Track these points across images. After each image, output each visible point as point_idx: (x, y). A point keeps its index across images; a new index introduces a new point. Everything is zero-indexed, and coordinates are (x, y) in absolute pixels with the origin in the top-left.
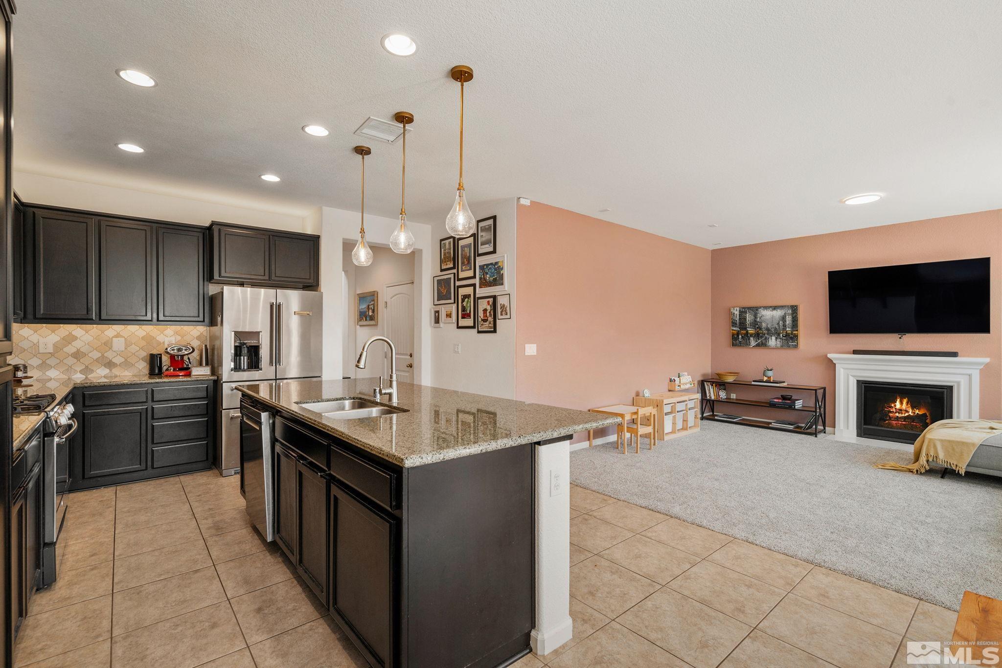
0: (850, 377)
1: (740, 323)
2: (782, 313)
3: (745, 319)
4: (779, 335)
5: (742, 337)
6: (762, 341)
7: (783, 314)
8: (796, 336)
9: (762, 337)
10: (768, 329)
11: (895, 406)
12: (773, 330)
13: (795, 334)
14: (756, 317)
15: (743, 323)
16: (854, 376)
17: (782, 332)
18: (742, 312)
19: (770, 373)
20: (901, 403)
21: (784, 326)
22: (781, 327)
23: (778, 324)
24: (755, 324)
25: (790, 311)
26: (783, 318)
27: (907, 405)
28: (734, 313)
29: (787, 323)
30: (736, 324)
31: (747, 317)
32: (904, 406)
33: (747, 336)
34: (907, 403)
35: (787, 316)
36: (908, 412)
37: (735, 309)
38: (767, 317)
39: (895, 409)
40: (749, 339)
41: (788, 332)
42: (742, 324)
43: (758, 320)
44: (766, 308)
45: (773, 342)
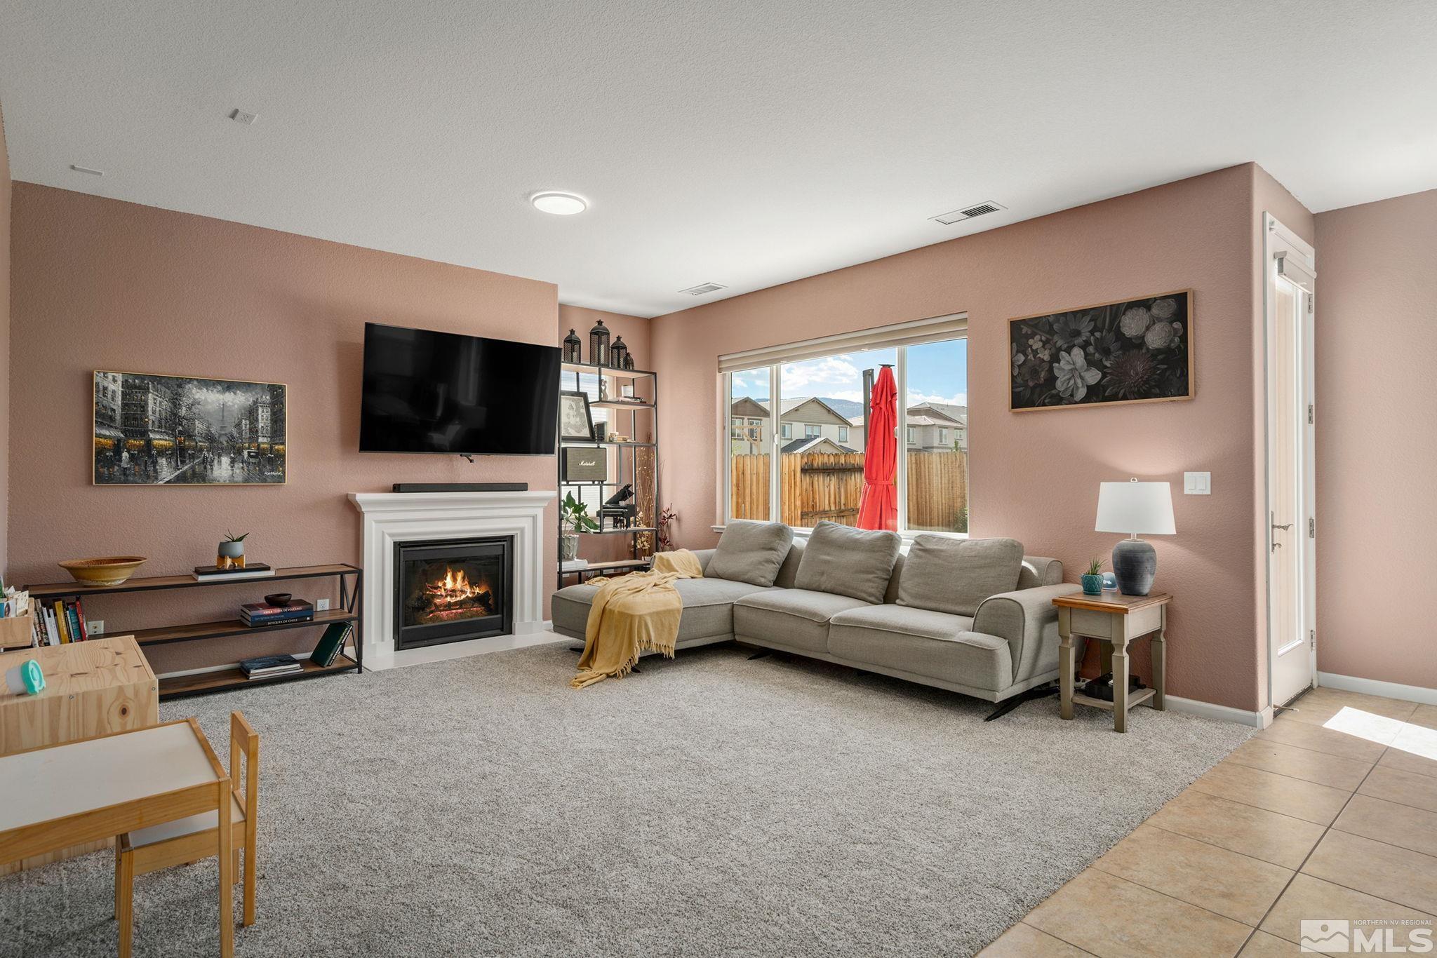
0: (387, 536)
1: (126, 418)
2: (247, 399)
3: (143, 408)
4: (239, 452)
5: (132, 458)
6: (193, 468)
7: (251, 402)
8: (281, 456)
9: (193, 457)
10: (210, 438)
11: (444, 584)
12: (224, 440)
13: (278, 450)
14: (175, 401)
15: (135, 419)
16: (391, 535)
17: (247, 445)
18: (135, 387)
19: (239, 548)
20: (455, 579)
21: (254, 431)
22: (246, 434)
23: (238, 425)
24: (172, 422)
25: (267, 398)
26: (251, 413)
27: (463, 581)
28: (105, 389)
29: (261, 425)
30: (112, 419)
31: (151, 402)
32: (459, 585)
33: (148, 454)
34: (464, 578)
35: (260, 409)
36: (463, 592)
37: (110, 376)
38: (209, 407)
39: (445, 590)
40: (155, 463)
41: (262, 446)
42: (133, 421)
43: (183, 412)
44: (206, 383)
45: (223, 469)
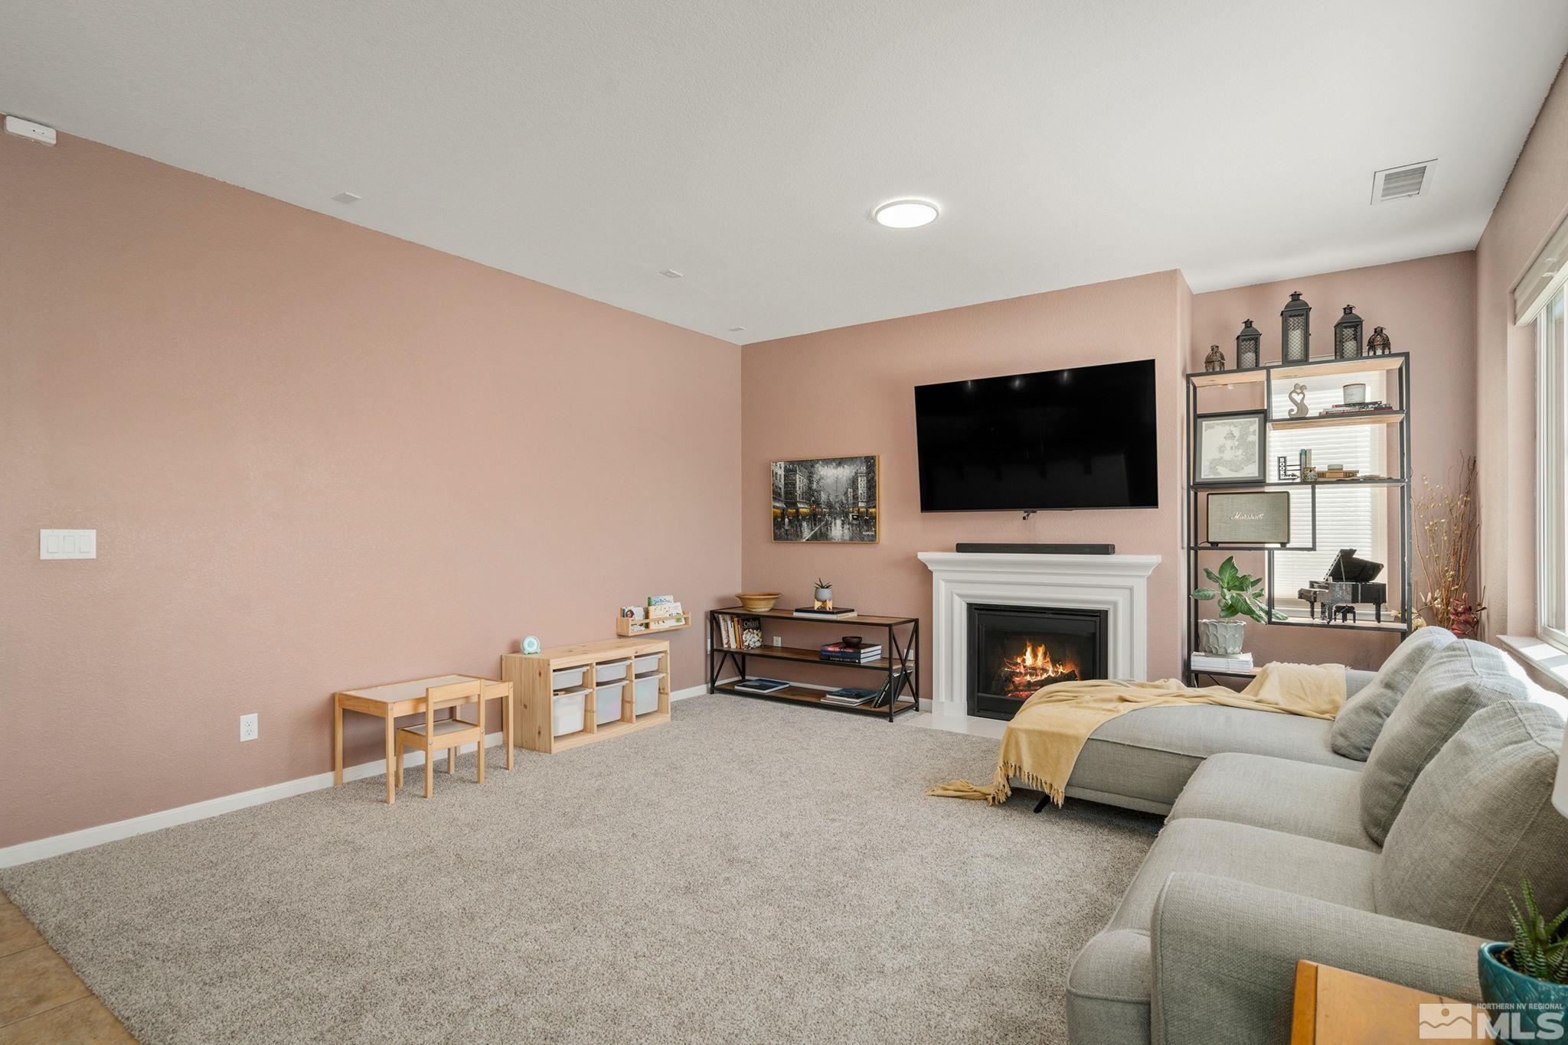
0: (955, 596)
1: (786, 493)
2: (851, 472)
3: (794, 485)
4: (846, 516)
5: (790, 521)
6: (820, 529)
7: (853, 474)
8: (873, 518)
9: (820, 520)
10: (830, 506)
11: (1024, 661)
12: (837, 506)
13: (871, 513)
14: (810, 479)
15: (791, 494)
16: (961, 596)
17: (851, 509)
18: (789, 472)
19: (825, 594)
20: (1035, 655)
21: (855, 497)
22: (851, 500)
23: (846, 493)
24: (811, 495)
25: (864, 469)
26: (854, 483)
27: (1045, 658)
28: (776, 474)
29: (860, 492)
30: (780, 494)
31: (798, 480)
32: (1040, 662)
33: (797, 518)
34: (1045, 654)
35: (859, 478)
36: (1045, 670)
37: (778, 464)
38: (829, 480)
39: (1024, 667)
40: (801, 525)
41: (861, 510)
42: (790, 497)
43: (814, 486)
44: (827, 461)
45: (838, 530)
